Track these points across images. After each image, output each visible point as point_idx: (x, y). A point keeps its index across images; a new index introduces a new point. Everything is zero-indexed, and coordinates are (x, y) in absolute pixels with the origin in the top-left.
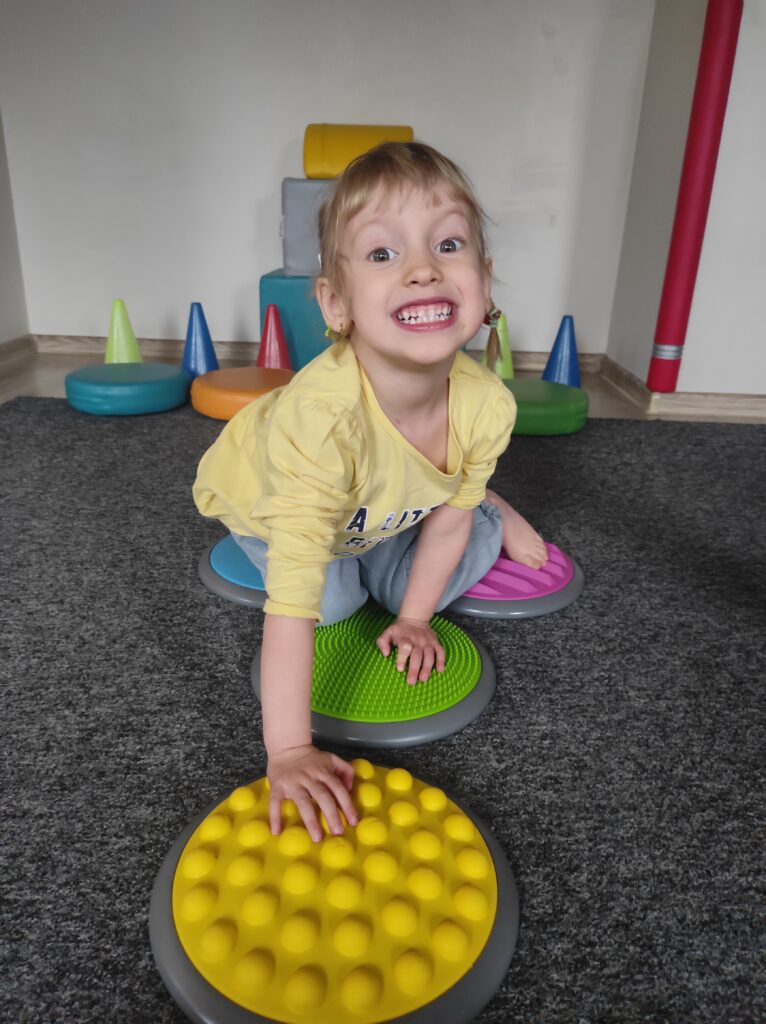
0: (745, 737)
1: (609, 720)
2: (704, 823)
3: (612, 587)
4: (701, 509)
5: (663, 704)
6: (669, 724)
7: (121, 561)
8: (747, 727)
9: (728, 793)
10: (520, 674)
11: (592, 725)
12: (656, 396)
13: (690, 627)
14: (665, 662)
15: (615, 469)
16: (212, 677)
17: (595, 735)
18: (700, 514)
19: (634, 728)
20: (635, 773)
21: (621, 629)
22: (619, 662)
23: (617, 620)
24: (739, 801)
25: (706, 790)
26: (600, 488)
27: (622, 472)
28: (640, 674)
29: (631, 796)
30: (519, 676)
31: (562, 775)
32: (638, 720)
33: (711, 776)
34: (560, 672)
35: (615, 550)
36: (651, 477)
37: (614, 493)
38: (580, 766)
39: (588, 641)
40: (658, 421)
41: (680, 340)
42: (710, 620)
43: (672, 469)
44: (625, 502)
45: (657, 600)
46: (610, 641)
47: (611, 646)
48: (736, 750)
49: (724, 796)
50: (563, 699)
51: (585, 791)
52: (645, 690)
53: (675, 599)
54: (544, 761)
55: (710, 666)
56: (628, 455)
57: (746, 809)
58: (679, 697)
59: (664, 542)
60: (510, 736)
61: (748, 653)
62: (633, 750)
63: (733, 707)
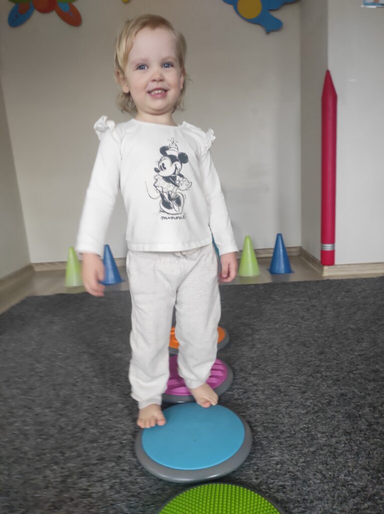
0: (373, 455)
1: (308, 452)
2: (354, 505)
3: (308, 376)
4: (350, 328)
5: (334, 440)
6: (337, 451)
7: (77, 382)
8: (374, 449)
9: (366, 487)
10: (266, 429)
11: (300, 455)
12: (326, 268)
13: (346, 395)
14: (334, 416)
15: (308, 309)
16: (121, 443)
17: (302, 460)
18: (350, 331)
19: (320, 454)
20: (321, 480)
21: (313, 399)
22: (313, 418)
23: (311, 395)
24: (371, 491)
25: (355, 486)
26: (301, 321)
27: (311, 311)
28: (323, 424)
29: (319, 493)
30: (265, 431)
31: (287, 483)
32: (322, 450)
33: (357, 478)
34: (285, 427)
35: (309, 355)
36: (326, 312)
37: (308, 323)
38: (295, 478)
39: (297, 407)
40: (328, 280)
41: (332, 241)
42: (356, 390)
43: (336, 307)
44: (314, 328)
45: (330, 382)
46: (309, 407)
47: (309, 409)
48: (369, 462)
49: (364, 489)
50: (286, 441)
51: (298, 492)
52: (325, 433)
53: (339, 381)
54: (278, 476)
55: (356, 417)
56: (314, 301)
57: (374, 495)
58: (342, 435)
59: (333, 349)
60: (261, 464)
61: (374, 408)
62: (320, 467)
63: (367, 439)
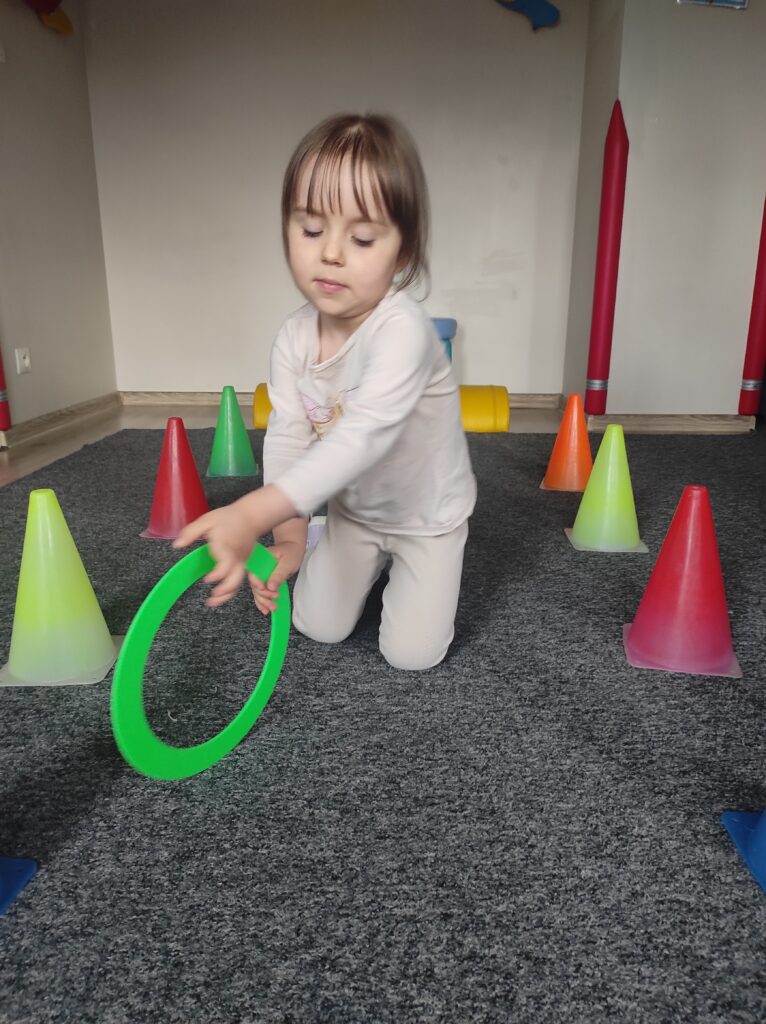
12: (591, 418)
41: (604, 375)
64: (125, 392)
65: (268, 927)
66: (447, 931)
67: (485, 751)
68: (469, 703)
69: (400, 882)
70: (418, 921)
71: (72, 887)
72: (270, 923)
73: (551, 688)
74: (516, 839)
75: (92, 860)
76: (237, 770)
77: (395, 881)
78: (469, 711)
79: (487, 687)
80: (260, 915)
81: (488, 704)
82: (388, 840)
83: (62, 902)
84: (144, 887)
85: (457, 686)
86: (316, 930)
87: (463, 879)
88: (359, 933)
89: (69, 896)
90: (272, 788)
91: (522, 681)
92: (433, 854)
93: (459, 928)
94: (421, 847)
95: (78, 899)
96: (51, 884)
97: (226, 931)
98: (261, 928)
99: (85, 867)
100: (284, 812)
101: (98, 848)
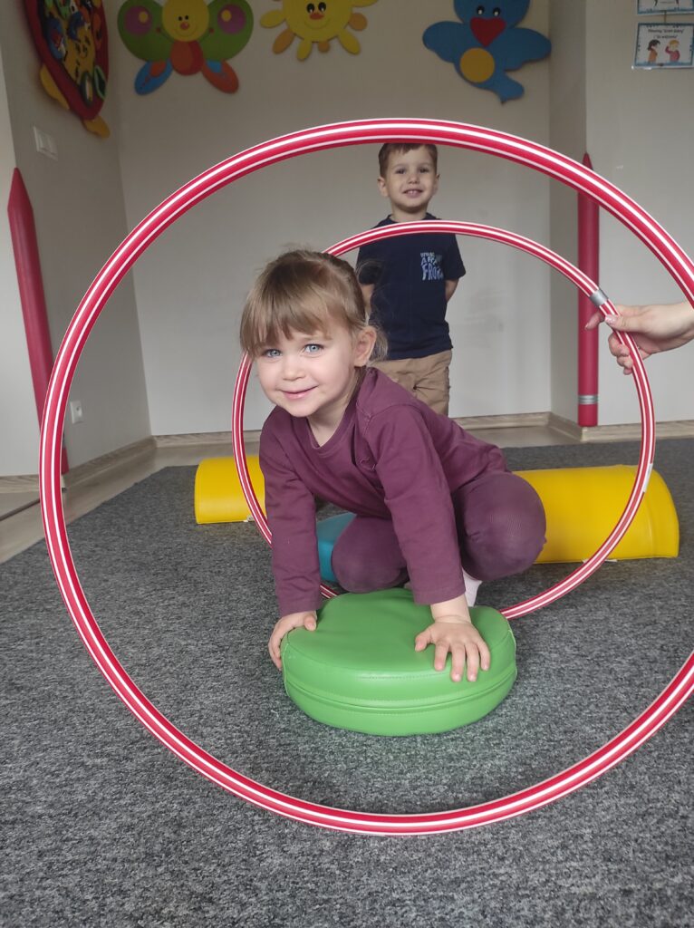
12: (585, 430)
40: (588, 444)
41: (595, 391)
64: (158, 437)
65: (453, 910)
66: (633, 906)
67: (602, 730)
68: (569, 686)
69: (567, 860)
70: (600, 898)
71: (247, 880)
72: (453, 906)
73: (642, 668)
74: (666, 811)
75: (258, 853)
76: (369, 760)
77: (561, 858)
78: (572, 694)
79: (580, 670)
80: (441, 898)
81: (587, 686)
82: (540, 820)
83: (242, 895)
84: (317, 876)
85: (551, 672)
86: (502, 911)
87: (628, 852)
88: (544, 911)
89: (247, 889)
90: (408, 775)
91: (612, 663)
92: (589, 831)
93: (643, 903)
94: (575, 824)
95: (257, 891)
96: (226, 878)
97: (413, 915)
98: (446, 911)
99: (255, 860)
100: (429, 797)
101: (261, 840)
